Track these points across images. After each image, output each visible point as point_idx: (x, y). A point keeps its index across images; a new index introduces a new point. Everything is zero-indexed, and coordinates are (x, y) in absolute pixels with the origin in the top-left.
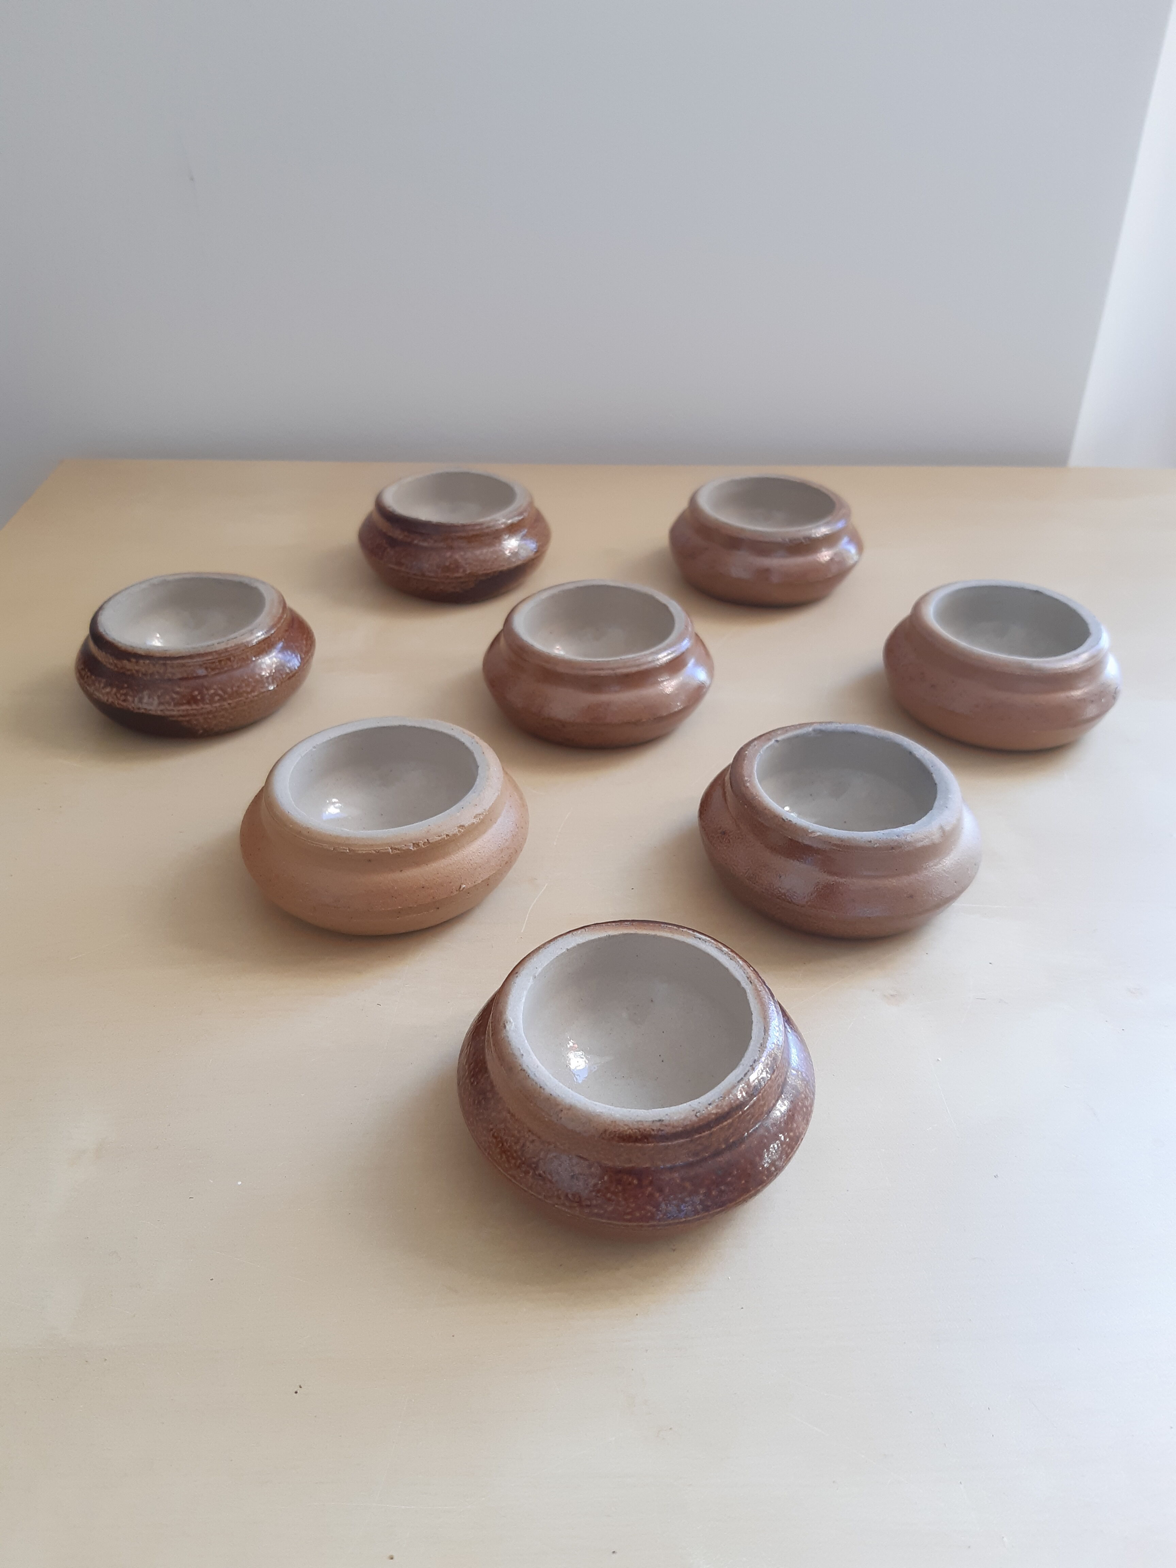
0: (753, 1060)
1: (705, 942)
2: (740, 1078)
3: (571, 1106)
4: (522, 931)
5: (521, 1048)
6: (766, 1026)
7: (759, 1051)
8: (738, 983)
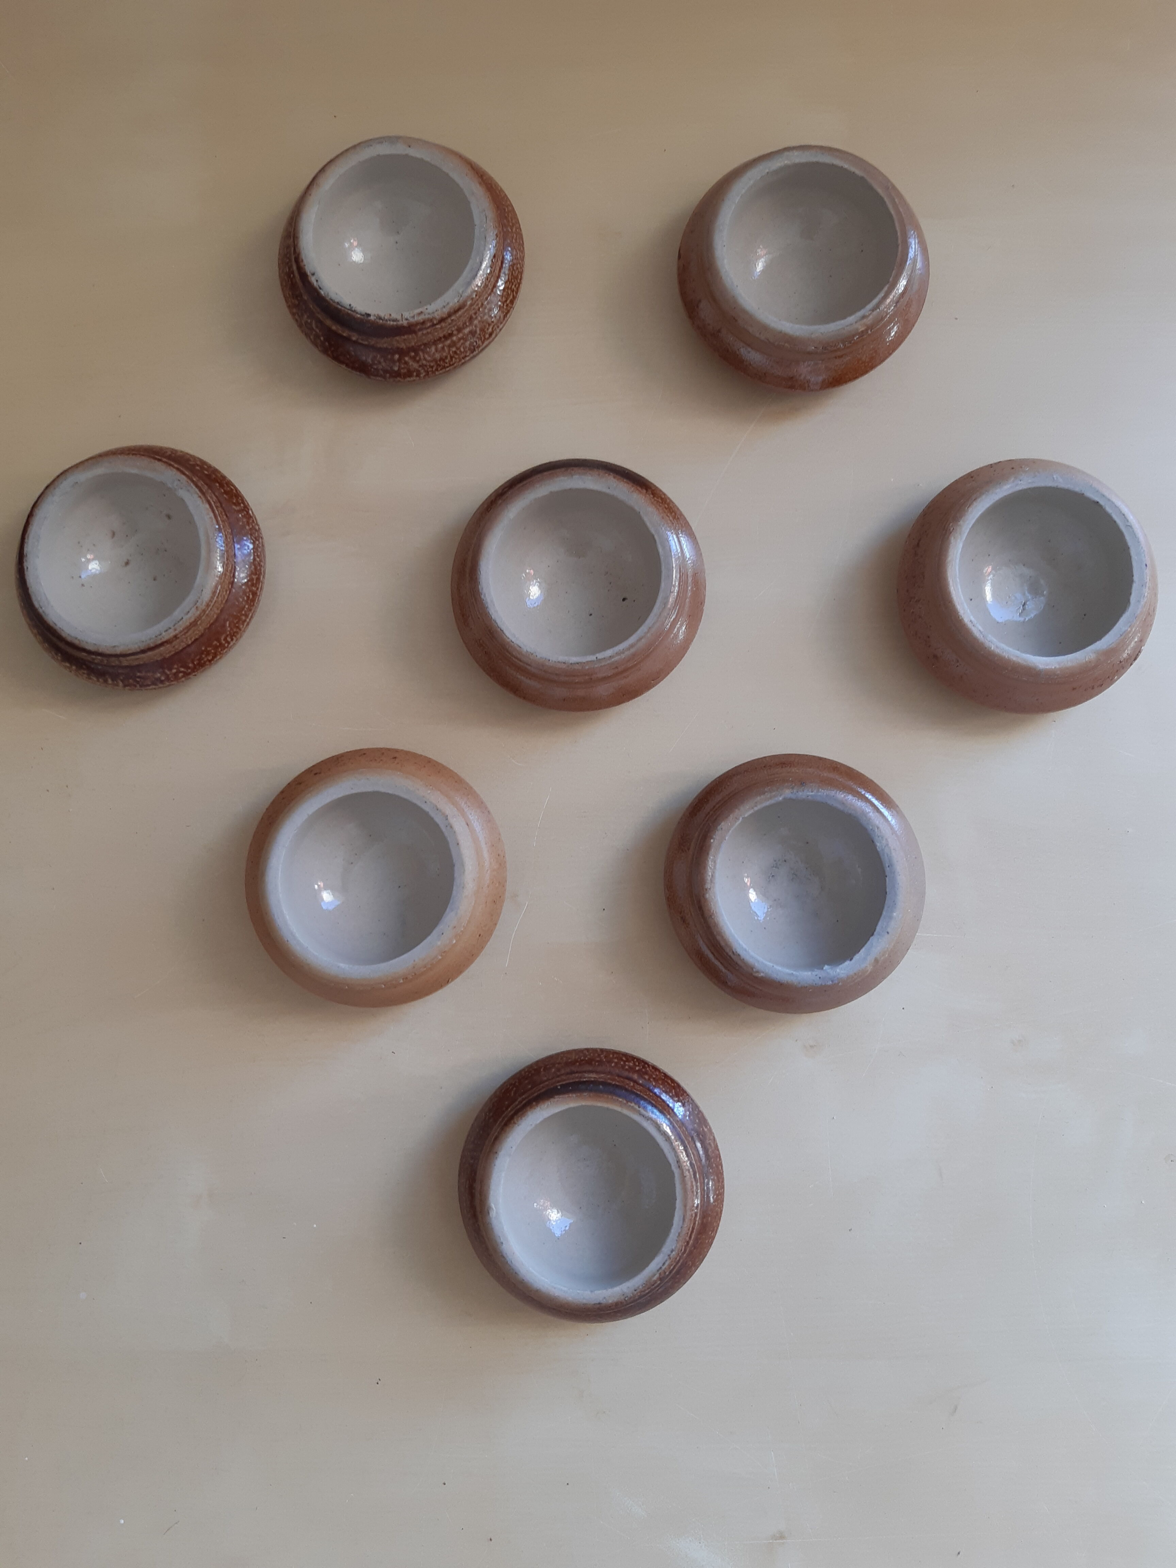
4: (507, 966)
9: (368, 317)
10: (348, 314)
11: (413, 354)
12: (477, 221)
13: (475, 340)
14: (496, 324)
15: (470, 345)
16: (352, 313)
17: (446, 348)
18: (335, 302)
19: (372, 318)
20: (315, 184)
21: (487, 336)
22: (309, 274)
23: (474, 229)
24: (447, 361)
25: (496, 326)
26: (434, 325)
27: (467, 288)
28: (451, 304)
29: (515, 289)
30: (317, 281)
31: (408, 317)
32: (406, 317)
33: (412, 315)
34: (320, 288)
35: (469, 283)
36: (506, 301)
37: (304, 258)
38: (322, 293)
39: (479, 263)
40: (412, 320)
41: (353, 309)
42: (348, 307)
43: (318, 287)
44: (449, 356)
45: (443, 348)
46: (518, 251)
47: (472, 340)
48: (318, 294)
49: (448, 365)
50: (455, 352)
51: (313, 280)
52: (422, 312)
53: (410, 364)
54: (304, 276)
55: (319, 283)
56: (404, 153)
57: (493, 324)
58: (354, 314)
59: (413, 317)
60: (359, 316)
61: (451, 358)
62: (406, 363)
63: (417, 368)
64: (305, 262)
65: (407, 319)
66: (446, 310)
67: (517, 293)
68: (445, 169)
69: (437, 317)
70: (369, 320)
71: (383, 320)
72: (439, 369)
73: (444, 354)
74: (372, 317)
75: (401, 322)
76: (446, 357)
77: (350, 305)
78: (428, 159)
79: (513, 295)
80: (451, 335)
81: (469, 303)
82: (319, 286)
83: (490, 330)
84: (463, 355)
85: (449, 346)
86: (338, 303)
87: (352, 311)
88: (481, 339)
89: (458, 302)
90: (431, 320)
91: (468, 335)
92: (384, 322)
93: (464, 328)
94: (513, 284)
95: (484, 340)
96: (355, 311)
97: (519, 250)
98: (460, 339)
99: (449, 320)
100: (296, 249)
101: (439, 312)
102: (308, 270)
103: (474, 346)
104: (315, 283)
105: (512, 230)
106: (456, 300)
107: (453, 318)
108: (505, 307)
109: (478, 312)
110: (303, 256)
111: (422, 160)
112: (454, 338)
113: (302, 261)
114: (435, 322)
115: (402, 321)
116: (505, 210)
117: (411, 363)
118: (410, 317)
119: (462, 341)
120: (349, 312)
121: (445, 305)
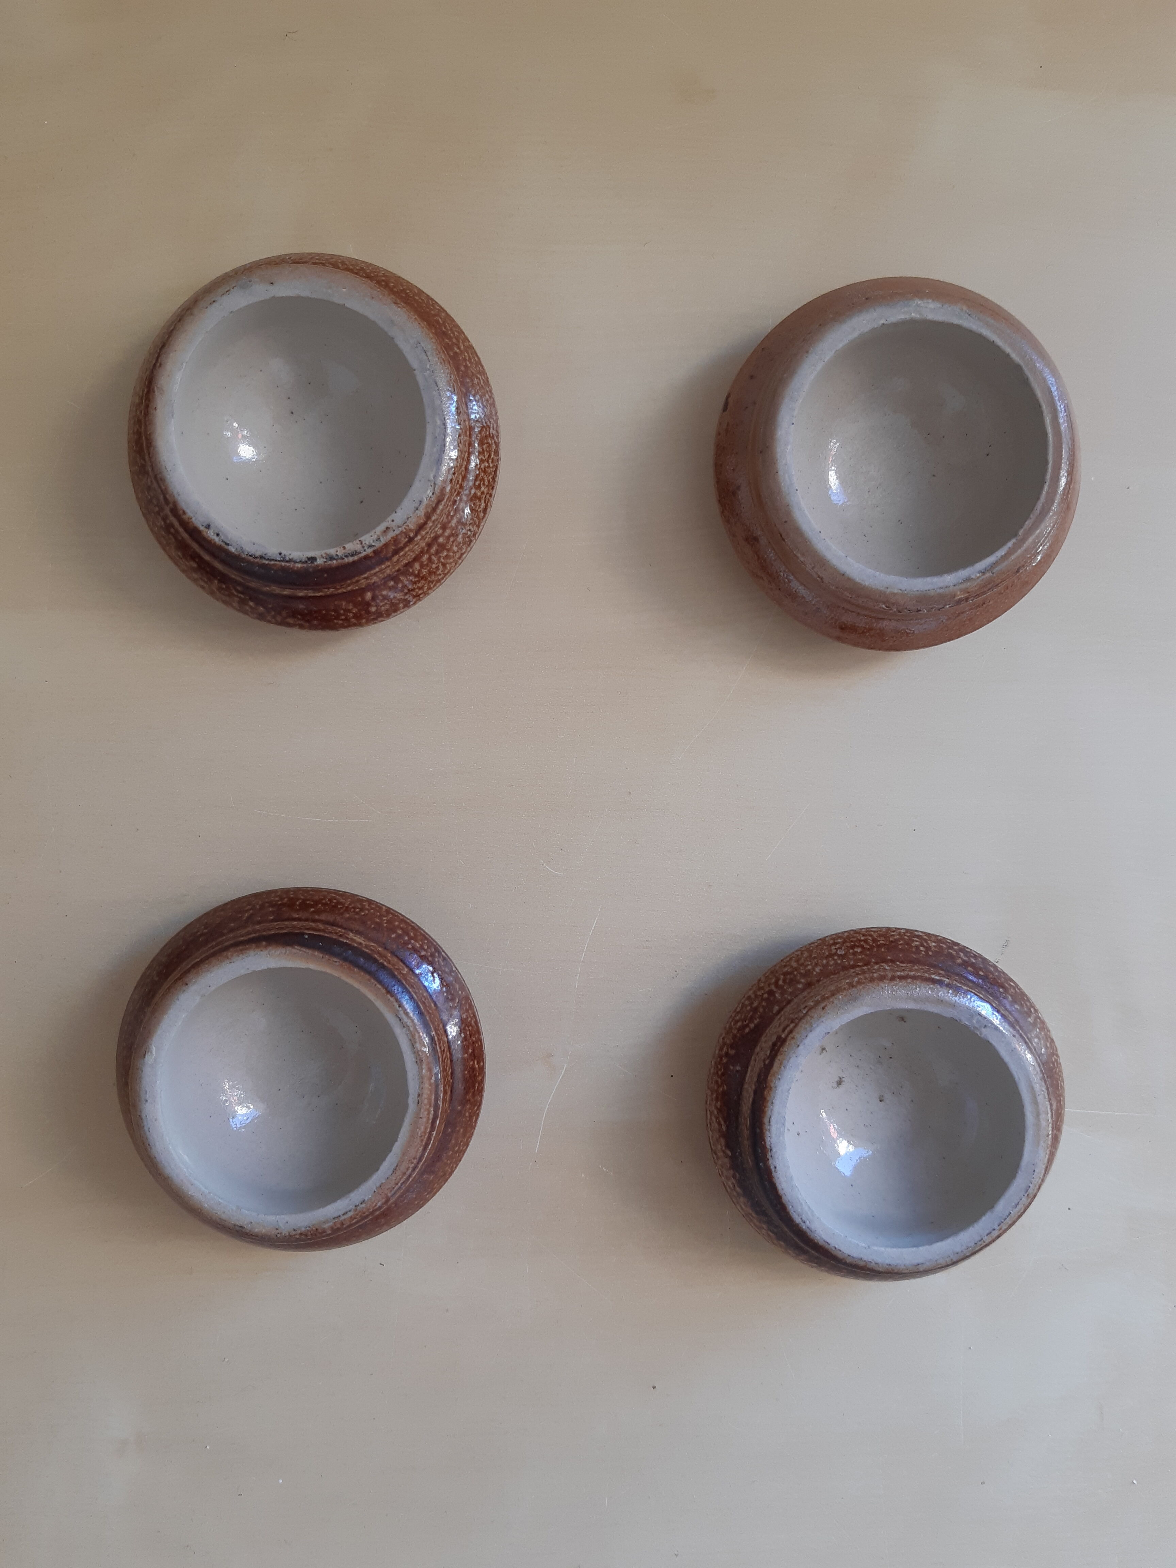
0: (362, 1200)
1: (404, 1027)
2: (338, 1214)
3: (168, 1177)
4: (536, 1151)
5: (148, 1092)
6: (400, 1164)
7: (375, 1191)
8: (407, 1094)
9: (312, 562)
10: (284, 569)
11: (392, 583)
12: (415, 364)
13: (468, 528)
14: (487, 493)
15: (463, 538)
16: (288, 564)
17: (433, 557)
18: (256, 558)
19: (320, 561)
20: (156, 389)
21: (482, 514)
22: (202, 528)
23: (414, 378)
24: (440, 572)
25: (488, 496)
26: (411, 540)
27: (438, 470)
28: (425, 502)
29: (494, 432)
30: (218, 535)
31: (371, 542)
32: (368, 543)
33: (375, 537)
34: (228, 544)
35: (439, 462)
36: (490, 456)
37: (185, 508)
38: (232, 549)
39: (443, 427)
40: (378, 545)
41: (287, 559)
42: (278, 558)
43: (223, 544)
44: (440, 564)
45: (430, 559)
46: (479, 376)
47: (464, 531)
48: (228, 553)
49: (442, 576)
50: (447, 557)
51: (211, 534)
52: (388, 528)
53: (392, 597)
54: (195, 533)
55: (222, 537)
56: (268, 296)
57: (484, 496)
58: (291, 565)
59: (378, 539)
60: (299, 565)
61: (444, 565)
62: (385, 598)
63: (403, 597)
64: (189, 513)
65: (370, 546)
66: (421, 512)
67: (498, 437)
68: (337, 299)
69: (412, 527)
70: (318, 566)
71: (336, 560)
72: (432, 586)
73: (434, 566)
74: (318, 560)
75: (363, 554)
76: (437, 568)
77: (280, 554)
78: (306, 293)
79: (495, 442)
80: (436, 538)
81: (448, 489)
82: (223, 541)
83: (483, 505)
84: (458, 555)
85: (437, 553)
86: (261, 557)
87: (287, 562)
88: (475, 524)
89: (433, 494)
90: (406, 534)
91: (457, 527)
92: (340, 561)
93: (449, 522)
94: (490, 428)
95: (479, 522)
96: (290, 561)
97: (479, 373)
98: (448, 538)
99: (430, 524)
100: (168, 496)
101: (414, 520)
102: (198, 522)
103: (469, 537)
104: (216, 539)
105: (459, 348)
106: (429, 492)
107: (433, 518)
108: (491, 465)
109: (461, 490)
110: (182, 505)
111: (298, 298)
112: (441, 540)
113: (184, 513)
114: (412, 535)
115: (365, 550)
116: (438, 322)
117: (392, 595)
118: (374, 541)
119: (452, 539)
120: (283, 564)
121: (417, 505)
